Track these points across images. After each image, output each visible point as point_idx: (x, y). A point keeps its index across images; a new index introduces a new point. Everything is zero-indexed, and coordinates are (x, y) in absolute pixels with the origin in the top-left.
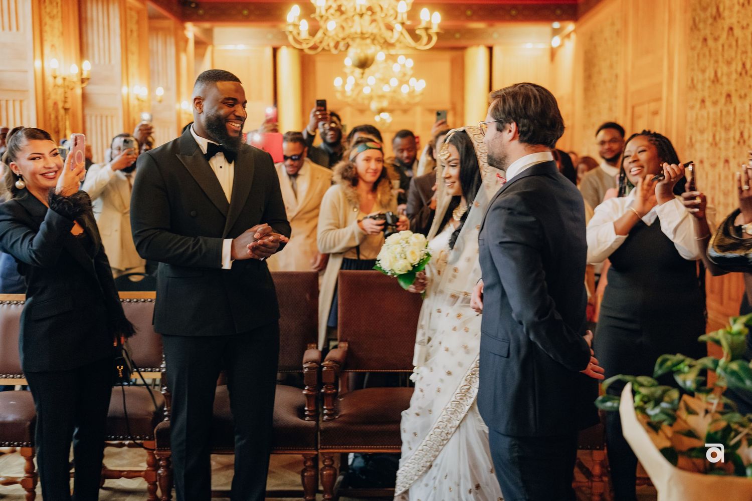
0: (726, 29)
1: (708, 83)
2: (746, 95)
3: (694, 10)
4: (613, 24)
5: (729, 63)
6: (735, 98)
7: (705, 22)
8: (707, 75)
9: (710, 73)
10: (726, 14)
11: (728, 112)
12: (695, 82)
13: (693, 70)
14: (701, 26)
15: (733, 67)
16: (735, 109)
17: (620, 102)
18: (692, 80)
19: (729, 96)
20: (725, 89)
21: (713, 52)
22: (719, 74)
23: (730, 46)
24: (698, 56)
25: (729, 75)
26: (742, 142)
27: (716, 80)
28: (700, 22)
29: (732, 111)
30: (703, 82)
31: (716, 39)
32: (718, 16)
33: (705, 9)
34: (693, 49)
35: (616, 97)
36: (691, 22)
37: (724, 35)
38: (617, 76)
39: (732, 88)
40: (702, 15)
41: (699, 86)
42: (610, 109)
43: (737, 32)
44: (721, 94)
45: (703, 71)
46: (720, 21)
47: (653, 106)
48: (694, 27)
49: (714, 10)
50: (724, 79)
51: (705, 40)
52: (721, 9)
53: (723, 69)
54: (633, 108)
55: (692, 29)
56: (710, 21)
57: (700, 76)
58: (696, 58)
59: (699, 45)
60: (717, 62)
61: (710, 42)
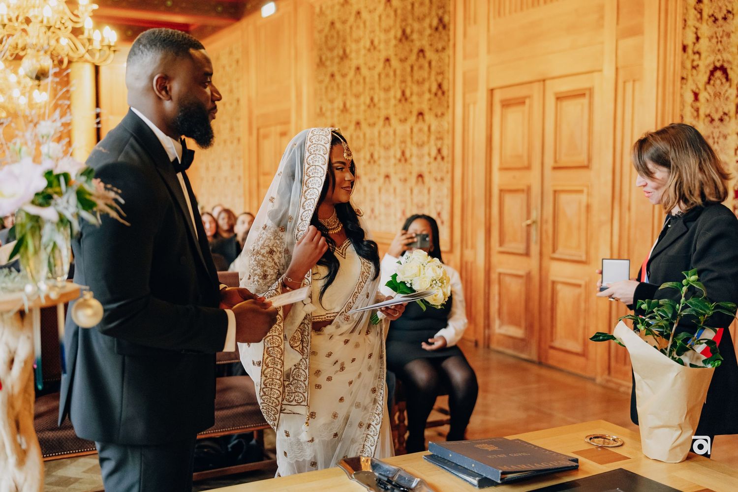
0: (353, 69)
1: (337, 112)
2: (374, 124)
3: (321, 49)
4: (231, 53)
5: (357, 96)
6: (364, 125)
7: (332, 60)
8: (336, 104)
9: (339, 103)
10: (353, 55)
11: (358, 137)
12: (324, 109)
13: (321, 100)
14: (328, 63)
15: (362, 99)
16: (364, 135)
17: (243, 124)
18: (321, 109)
19: (358, 123)
20: (354, 118)
21: (341, 86)
22: (348, 105)
23: (358, 83)
24: (326, 88)
25: (358, 106)
26: (372, 161)
27: (345, 109)
28: (327, 60)
29: (361, 136)
30: (332, 111)
31: (344, 76)
32: (344, 56)
33: (331, 49)
34: (321, 82)
35: (238, 119)
36: (317, 60)
37: (352, 73)
38: (238, 101)
39: (361, 117)
40: (329, 54)
41: (328, 114)
42: (232, 129)
43: (364, 71)
44: (350, 122)
45: (332, 101)
46: (347, 62)
47: (279, 129)
48: (321, 63)
49: (341, 53)
50: (353, 110)
51: (332, 75)
52: (348, 51)
53: (351, 101)
54: (258, 129)
55: (318, 66)
56: (337, 60)
57: (329, 106)
58: (324, 90)
59: (327, 79)
60: (345, 94)
61: (338, 78)
